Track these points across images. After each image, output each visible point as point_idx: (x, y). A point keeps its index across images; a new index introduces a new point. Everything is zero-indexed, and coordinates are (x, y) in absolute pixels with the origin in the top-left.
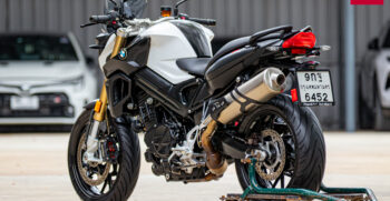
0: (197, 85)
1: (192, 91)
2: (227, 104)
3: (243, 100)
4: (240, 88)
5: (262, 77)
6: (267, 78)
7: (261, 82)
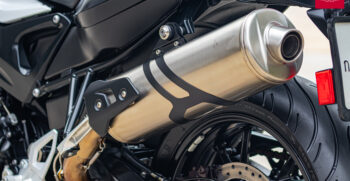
0: (55, 30)
1: (45, 43)
2: (135, 97)
3: (180, 93)
4: (169, 58)
5: (240, 33)
6: (254, 37)
7: (235, 48)
